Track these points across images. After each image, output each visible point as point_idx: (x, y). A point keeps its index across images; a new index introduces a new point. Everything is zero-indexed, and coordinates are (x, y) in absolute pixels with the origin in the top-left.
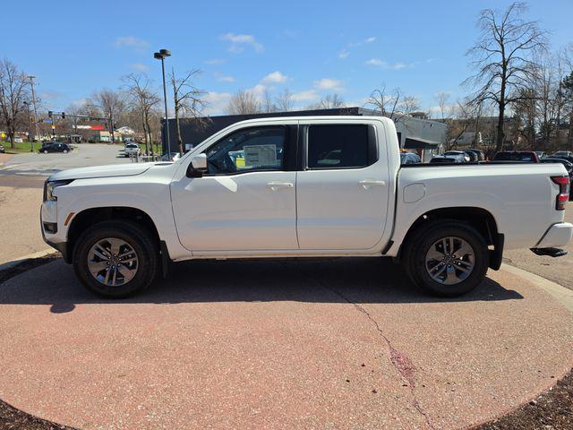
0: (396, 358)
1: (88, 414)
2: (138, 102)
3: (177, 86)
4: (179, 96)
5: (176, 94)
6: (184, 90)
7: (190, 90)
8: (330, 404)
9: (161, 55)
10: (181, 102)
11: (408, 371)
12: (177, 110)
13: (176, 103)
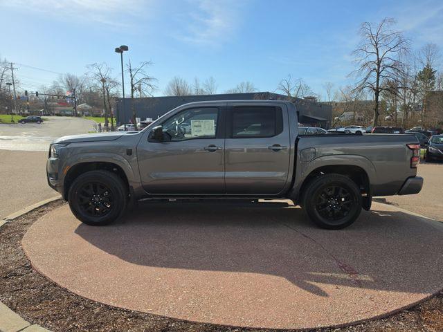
2: (100, 85)
3: (133, 73)
4: (134, 82)
5: (132, 80)
6: (138, 77)
7: (143, 77)
9: (121, 50)
10: (136, 86)
12: (133, 91)
13: (132, 86)
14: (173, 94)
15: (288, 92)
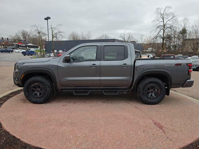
0: (155, 124)
1: (61, 146)
2: (38, 35)
3: (53, 30)
4: (54, 33)
5: (52, 33)
6: (55, 31)
7: (58, 31)
8: (141, 139)
9: (47, 19)
10: (54, 35)
11: (161, 127)
12: (53, 38)
13: (53, 36)
14: (72, 40)
15: (124, 39)
